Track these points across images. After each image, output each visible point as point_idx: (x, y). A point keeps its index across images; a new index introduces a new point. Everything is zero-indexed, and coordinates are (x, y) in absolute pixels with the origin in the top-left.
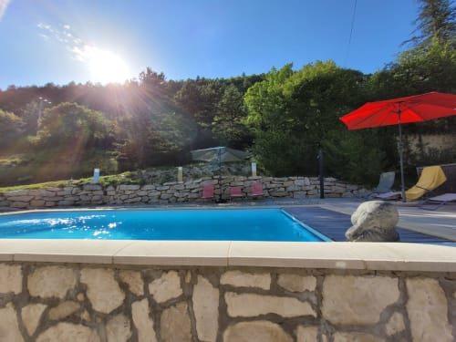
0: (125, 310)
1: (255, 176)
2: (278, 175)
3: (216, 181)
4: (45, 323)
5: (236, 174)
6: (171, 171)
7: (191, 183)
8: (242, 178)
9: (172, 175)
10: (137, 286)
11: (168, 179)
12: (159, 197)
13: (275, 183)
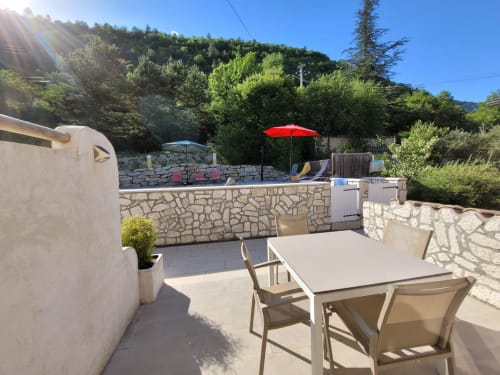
0: (174, 200)
1: (215, 164)
2: (233, 163)
3: (183, 168)
4: (155, 205)
5: (200, 162)
6: (138, 158)
7: (160, 170)
8: (204, 166)
9: (139, 161)
10: (176, 195)
11: (137, 166)
12: (132, 182)
13: (231, 169)
